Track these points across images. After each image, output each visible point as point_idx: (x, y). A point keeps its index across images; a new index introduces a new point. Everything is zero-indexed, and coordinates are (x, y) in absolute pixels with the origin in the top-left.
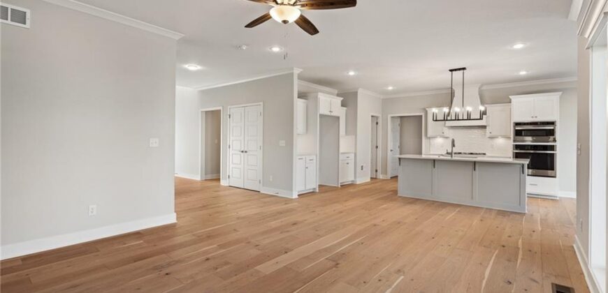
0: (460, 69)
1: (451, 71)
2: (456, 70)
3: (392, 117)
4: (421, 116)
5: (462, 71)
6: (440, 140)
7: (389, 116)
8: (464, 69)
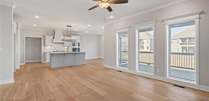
0: (70, 26)
1: (67, 26)
2: (69, 26)
3: (26, 37)
4: (41, 38)
5: (70, 27)
6: (49, 47)
7: (25, 37)
8: (71, 26)
